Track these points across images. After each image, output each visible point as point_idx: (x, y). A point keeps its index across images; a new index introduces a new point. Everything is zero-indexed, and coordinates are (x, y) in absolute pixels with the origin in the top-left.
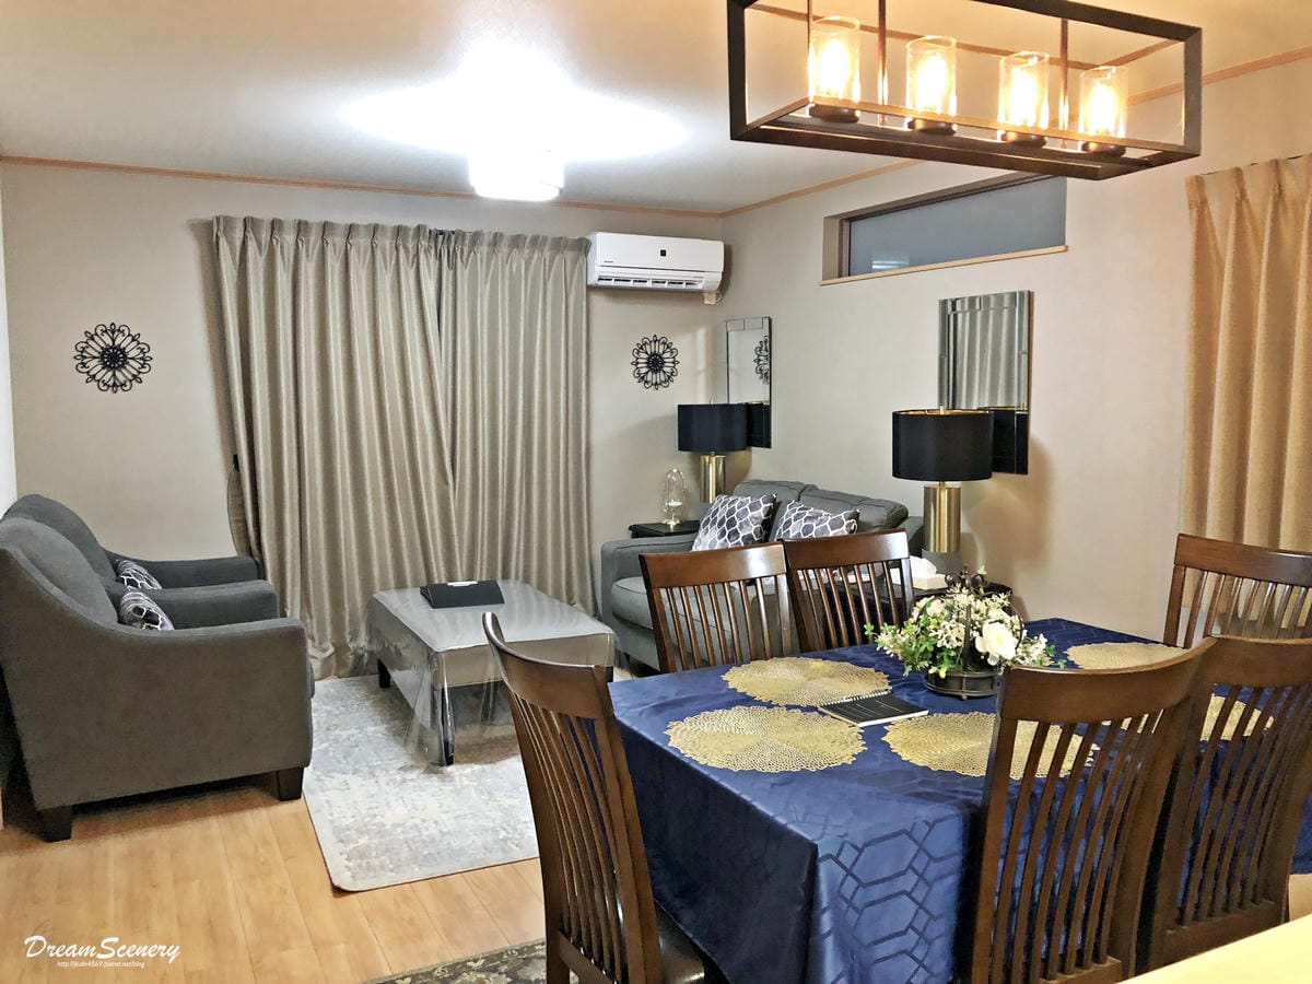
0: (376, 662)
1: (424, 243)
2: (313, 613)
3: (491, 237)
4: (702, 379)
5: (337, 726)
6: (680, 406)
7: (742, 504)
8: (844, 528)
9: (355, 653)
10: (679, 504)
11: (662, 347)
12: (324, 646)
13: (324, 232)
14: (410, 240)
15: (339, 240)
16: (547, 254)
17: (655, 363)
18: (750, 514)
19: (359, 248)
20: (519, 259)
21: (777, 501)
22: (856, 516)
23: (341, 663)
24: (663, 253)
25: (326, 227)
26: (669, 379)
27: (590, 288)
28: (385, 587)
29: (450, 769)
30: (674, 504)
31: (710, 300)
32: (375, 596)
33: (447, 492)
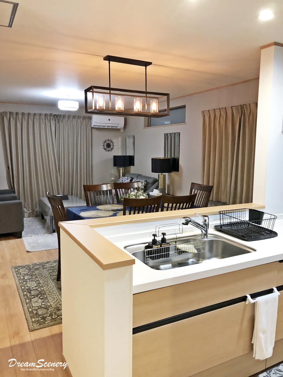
0: (41, 213)
1: (52, 118)
2: (27, 202)
3: (68, 116)
4: (120, 150)
5: (31, 226)
6: (114, 156)
7: (125, 178)
8: (143, 183)
9: (36, 212)
10: (114, 179)
11: (110, 142)
12: (29, 210)
13: (28, 115)
14: (49, 117)
15: (32, 117)
16: (81, 120)
17: (108, 146)
18: (126, 181)
19: (37, 119)
20: (75, 121)
21: (133, 178)
22: (146, 181)
23: (33, 214)
24: (109, 120)
25: (29, 114)
26: (112, 149)
27: (92, 128)
28: (43, 196)
29: (54, 233)
30: (113, 179)
31: (122, 131)
32: (40, 198)
33: (57, 175)
